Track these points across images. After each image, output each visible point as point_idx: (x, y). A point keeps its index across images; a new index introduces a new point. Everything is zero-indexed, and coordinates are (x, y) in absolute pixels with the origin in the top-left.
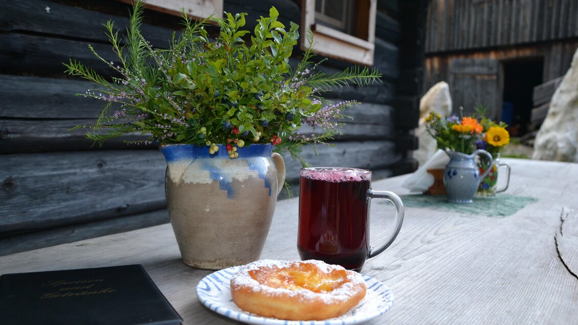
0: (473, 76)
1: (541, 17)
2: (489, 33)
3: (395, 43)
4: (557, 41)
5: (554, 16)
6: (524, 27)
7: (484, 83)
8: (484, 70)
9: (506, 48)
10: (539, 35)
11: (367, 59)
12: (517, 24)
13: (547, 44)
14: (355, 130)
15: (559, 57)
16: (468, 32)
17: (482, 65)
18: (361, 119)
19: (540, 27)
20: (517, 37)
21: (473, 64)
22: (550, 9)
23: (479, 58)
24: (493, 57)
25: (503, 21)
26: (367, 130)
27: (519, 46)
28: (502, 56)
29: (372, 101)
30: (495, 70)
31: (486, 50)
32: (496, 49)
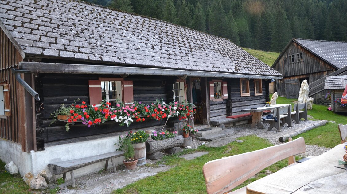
0: (291, 84)
1: (306, 67)
2: (294, 72)
3: (265, 91)
4: (311, 73)
5: (309, 67)
6: (303, 70)
7: (294, 85)
8: (294, 82)
9: (299, 75)
10: (307, 72)
11: (262, 95)
12: (301, 69)
13: (309, 74)
14: (261, 103)
15: (312, 77)
16: (289, 71)
17: (293, 80)
18: (262, 101)
19: (307, 70)
20: (301, 73)
21: (291, 81)
22: (308, 65)
23: (292, 78)
24: (296, 78)
25: (297, 68)
26: (263, 103)
27: (303, 75)
28: (298, 77)
29: (263, 99)
30: (297, 82)
31: (294, 76)
32: (297, 76)
